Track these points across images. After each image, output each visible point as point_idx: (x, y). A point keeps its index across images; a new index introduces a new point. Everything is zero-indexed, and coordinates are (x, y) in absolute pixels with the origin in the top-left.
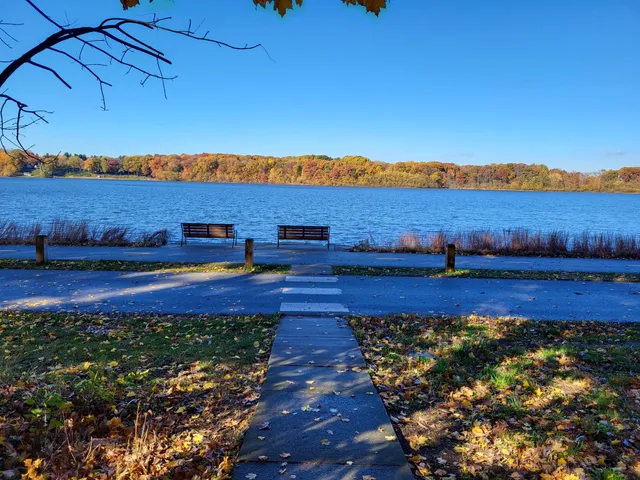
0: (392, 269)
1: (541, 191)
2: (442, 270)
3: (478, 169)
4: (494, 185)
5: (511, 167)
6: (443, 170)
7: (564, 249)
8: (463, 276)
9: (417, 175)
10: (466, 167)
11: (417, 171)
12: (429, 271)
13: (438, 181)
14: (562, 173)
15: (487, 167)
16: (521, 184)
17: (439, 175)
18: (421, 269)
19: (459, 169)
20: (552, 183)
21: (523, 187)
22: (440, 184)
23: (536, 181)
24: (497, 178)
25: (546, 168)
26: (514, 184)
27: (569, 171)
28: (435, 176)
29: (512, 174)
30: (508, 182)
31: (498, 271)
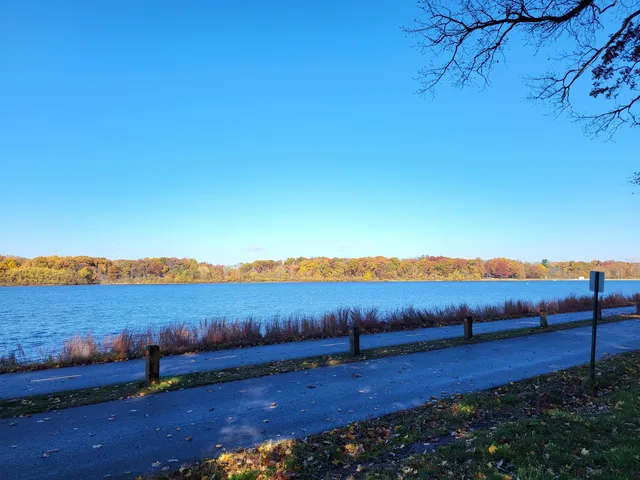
0: (63, 395)
1: (192, 283)
2: (142, 385)
3: (131, 264)
4: (148, 280)
5: (164, 261)
6: (93, 265)
7: (260, 336)
8: (173, 388)
9: (63, 271)
10: (119, 261)
11: (62, 266)
12: (124, 389)
13: (87, 277)
14: (210, 266)
15: (141, 261)
16: (174, 277)
17: (89, 270)
18: (109, 387)
19: (111, 263)
20: (202, 274)
21: (176, 279)
22: (90, 280)
23: (187, 274)
24: (151, 272)
25: (195, 262)
26: (167, 277)
27: (215, 264)
28: (83, 272)
29: (165, 268)
30: (161, 276)
31: (212, 373)
